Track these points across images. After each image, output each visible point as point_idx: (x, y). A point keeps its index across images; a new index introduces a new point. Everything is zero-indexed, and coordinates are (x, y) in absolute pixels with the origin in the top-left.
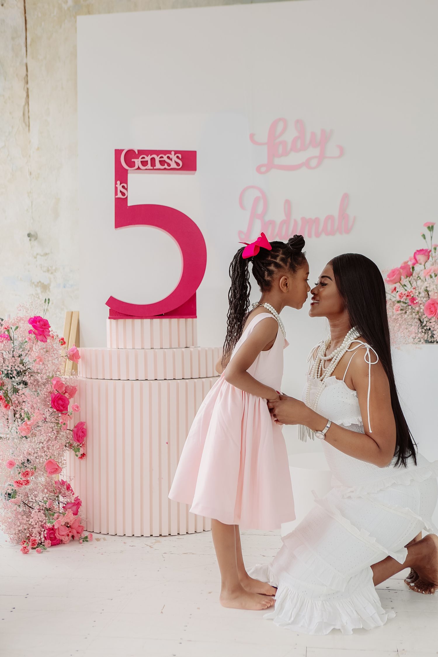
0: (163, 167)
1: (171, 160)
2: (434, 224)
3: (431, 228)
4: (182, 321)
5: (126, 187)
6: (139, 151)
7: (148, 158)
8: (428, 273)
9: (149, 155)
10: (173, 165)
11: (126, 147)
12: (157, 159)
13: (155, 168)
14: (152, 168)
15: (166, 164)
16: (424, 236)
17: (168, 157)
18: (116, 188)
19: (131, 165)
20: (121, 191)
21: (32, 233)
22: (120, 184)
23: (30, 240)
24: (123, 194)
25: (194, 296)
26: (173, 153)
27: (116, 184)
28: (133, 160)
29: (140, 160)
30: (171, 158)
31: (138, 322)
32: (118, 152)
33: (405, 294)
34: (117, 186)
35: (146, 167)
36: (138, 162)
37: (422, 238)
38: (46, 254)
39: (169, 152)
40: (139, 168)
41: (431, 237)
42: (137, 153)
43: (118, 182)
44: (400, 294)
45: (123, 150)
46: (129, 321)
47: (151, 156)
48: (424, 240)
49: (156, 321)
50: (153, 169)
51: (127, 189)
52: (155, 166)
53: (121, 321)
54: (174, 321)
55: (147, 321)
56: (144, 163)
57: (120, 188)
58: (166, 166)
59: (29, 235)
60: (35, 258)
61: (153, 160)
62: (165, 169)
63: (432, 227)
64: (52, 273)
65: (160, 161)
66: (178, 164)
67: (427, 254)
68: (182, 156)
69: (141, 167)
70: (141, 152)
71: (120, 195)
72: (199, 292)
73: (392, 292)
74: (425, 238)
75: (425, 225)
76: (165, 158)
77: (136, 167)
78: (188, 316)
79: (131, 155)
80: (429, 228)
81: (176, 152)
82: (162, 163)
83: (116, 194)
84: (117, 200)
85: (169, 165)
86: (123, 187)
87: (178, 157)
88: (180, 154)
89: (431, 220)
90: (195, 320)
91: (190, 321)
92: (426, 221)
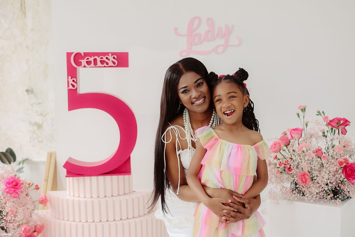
0: (103, 66)
1: (109, 60)
2: (306, 106)
3: (303, 110)
4: (121, 177)
5: (75, 81)
6: (84, 53)
7: (92, 59)
8: (300, 149)
9: (92, 57)
10: (111, 64)
11: (76, 51)
12: (99, 59)
13: (97, 66)
14: (95, 66)
15: (105, 63)
16: (298, 115)
17: (107, 58)
18: (68, 82)
19: (79, 64)
20: (72, 84)
21: (30, 89)
22: (71, 78)
23: (28, 94)
24: (73, 86)
25: (129, 158)
26: (110, 55)
27: (68, 79)
28: (80, 61)
29: (85, 60)
30: (109, 58)
31: (87, 179)
32: (69, 55)
33: (283, 163)
34: (68, 80)
35: (90, 66)
36: (84, 62)
37: (297, 116)
38: (39, 103)
39: (107, 54)
40: (85, 66)
41: (304, 117)
42: (83, 55)
43: (70, 77)
44: (279, 163)
45: (72, 53)
46: (81, 178)
47: (94, 57)
48: (299, 118)
49: (101, 178)
50: (96, 67)
51: (76, 83)
52: (97, 65)
53: (76, 178)
54: (115, 177)
55: (94, 178)
56: (89, 63)
57: (71, 82)
58: (105, 65)
59: (27, 91)
60: (32, 105)
61: (95, 60)
62: (105, 67)
63: (305, 109)
64: (44, 116)
65: (101, 61)
66: (114, 63)
67: (300, 133)
68: (117, 57)
69: (86, 65)
70: (86, 54)
71: (71, 87)
72: (133, 156)
73: (274, 159)
74: (299, 117)
75: (299, 107)
76: (104, 59)
77: (83, 65)
78: (124, 174)
79: (78, 57)
80: (302, 110)
81: (113, 54)
82: (102, 62)
83: (68, 86)
84: (69, 90)
85: (107, 64)
86: (73, 81)
87: (114, 58)
88: (116, 55)
89: (303, 104)
90: (130, 176)
91: (126, 177)
92: (300, 106)
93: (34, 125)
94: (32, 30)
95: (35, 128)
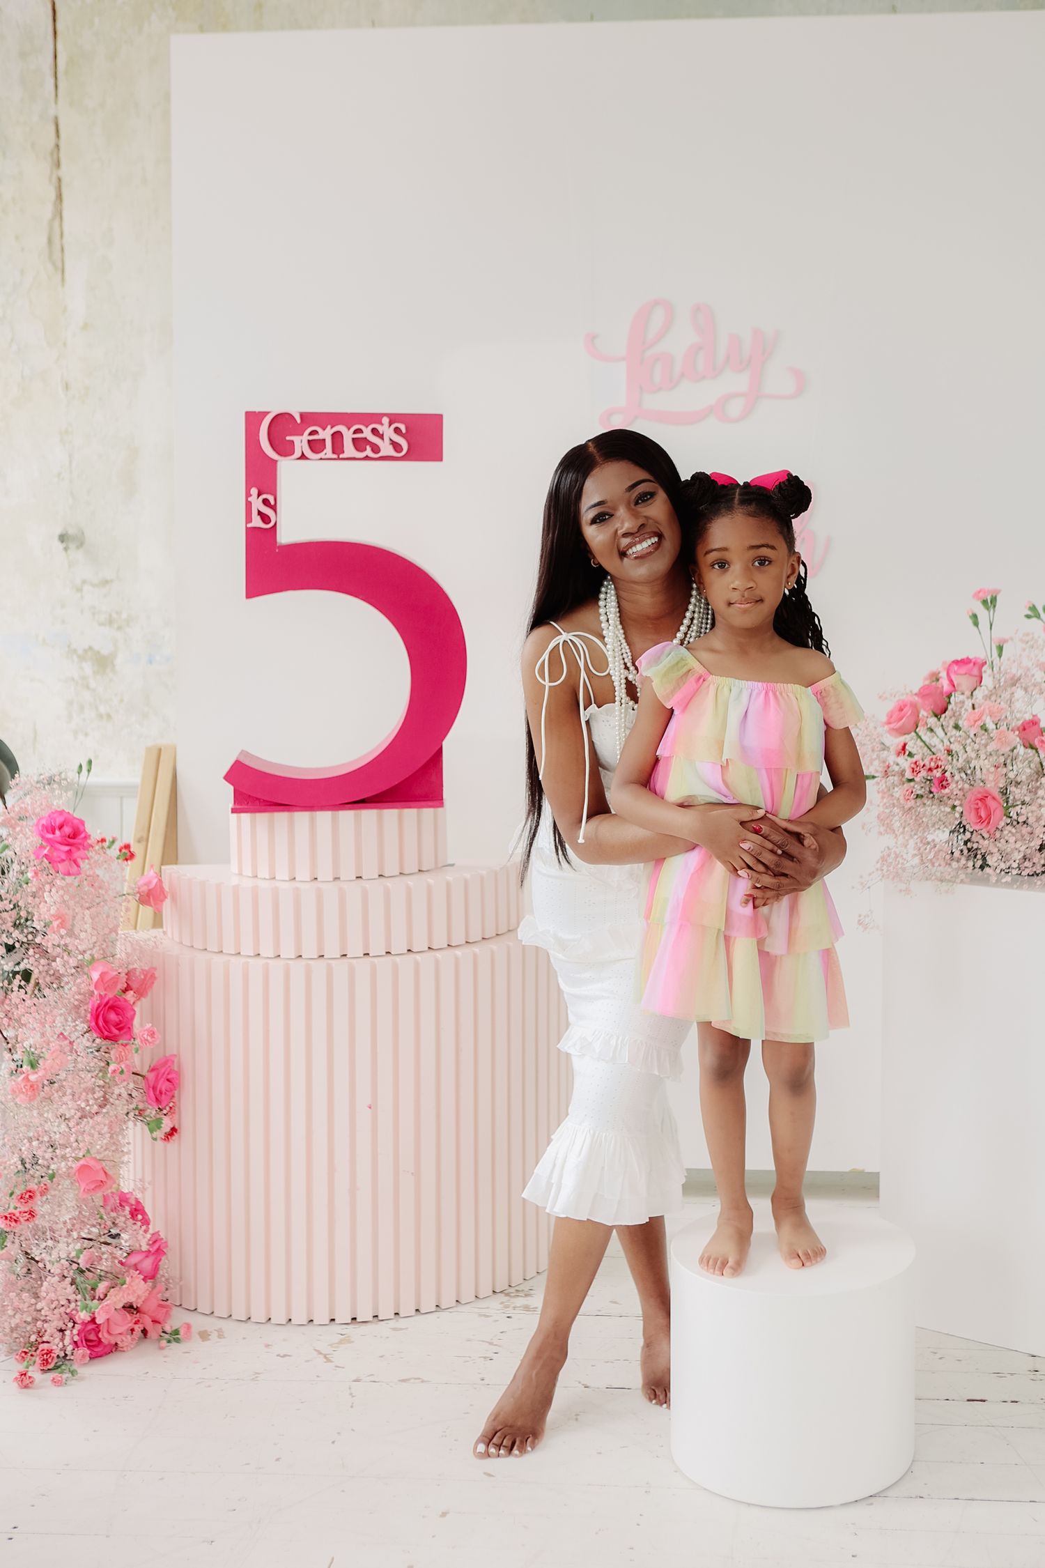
0: (362, 455)
1: (381, 437)
2: (998, 592)
3: (990, 602)
4: (410, 814)
5: (272, 503)
6: (302, 415)
7: (326, 434)
8: (976, 721)
9: (329, 427)
10: (387, 450)
11: (275, 408)
12: (348, 436)
13: (341, 456)
14: (335, 456)
15: (368, 448)
16: (975, 618)
17: (374, 431)
18: (249, 505)
19: (285, 449)
20: (260, 513)
21: (71, 531)
22: (259, 495)
23: (66, 549)
24: (265, 518)
25: (439, 753)
26: (385, 420)
27: (248, 494)
28: (288, 438)
29: (306, 437)
30: (381, 433)
31: (302, 818)
32: (253, 419)
33: (924, 766)
34: (249, 499)
35: (322, 455)
36: (300, 442)
37: (970, 622)
38: (106, 582)
39: (377, 418)
40: (303, 457)
41: (992, 624)
42: (298, 420)
43: (254, 491)
44: (913, 766)
45: (266, 413)
46: (281, 817)
47: (332, 428)
48: (975, 628)
49: (347, 816)
50: (339, 459)
51: (274, 508)
52: (343, 452)
53: (263, 817)
54: (390, 815)
55: (324, 818)
56: (316, 446)
57: (257, 504)
58: (369, 452)
59: (63, 538)
60: (79, 590)
61: (337, 437)
62: (367, 458)
63: (994, 600)
64: (119, 628)
65: (354, 439)
66: (397, 447)
67: (975, 672)
68: (407, 428)
69: (308, 453)
70: (308, 418)
71: (257, 522)
72: (450, 745)
73: (897, 754)
74: (976, 624)
75: (976, 595)
76: (367, 433)
77: (298, 454)
78: (423, 803)
79: (282, 428)
80: (985, 602)
81: (393, 418)
82: (359, 444)
83: (249, 518)
84: (252, 533)
85: (376, 449)
86: (266, 502)
87: (397, 430)
88: (402, 423)
89: (989, 585)
90: (440, 810)
91: (427, 813)
92: (978, 589)
93: (82, 658)
94: (85, 327)
95: (88, 668)
